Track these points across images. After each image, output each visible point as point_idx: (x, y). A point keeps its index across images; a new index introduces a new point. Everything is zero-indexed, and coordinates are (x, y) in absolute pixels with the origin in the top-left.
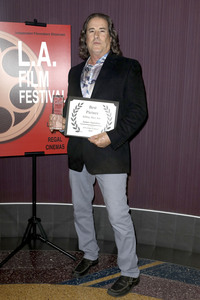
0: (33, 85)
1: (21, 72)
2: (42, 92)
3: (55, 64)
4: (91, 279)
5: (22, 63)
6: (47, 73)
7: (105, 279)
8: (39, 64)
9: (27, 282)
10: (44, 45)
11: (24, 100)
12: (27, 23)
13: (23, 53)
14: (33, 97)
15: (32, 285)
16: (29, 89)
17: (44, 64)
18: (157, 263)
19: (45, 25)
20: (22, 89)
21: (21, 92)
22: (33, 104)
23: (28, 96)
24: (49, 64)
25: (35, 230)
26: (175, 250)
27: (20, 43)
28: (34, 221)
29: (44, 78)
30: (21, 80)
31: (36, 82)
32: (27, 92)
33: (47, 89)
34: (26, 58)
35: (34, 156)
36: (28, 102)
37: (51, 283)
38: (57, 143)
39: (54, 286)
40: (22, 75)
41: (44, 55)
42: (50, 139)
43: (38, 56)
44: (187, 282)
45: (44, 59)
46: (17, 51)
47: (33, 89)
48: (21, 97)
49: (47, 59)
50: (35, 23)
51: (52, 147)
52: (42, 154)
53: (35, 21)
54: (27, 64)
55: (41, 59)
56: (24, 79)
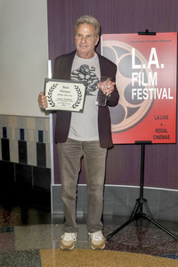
0: (144, 84)
1: (134, 74)
2: (151, 90)
3: (162, 66)
5: (134, 66)
6: (156, 74)
8: (149, 67)
10: (153, 51)
11: (136, 97)
12: (140, 34)
13: (136, 57)
14: (143, 95)
16: (140, 87)
17: (153, 66)
19: (154, 34)
20: (134, 87)
21: (133, 90)
22: (143, 100)
23: (139, 94)
24: (158, 67)
25: (141, 209)
27: (133, 50)
28: (141, 201)
29: (153, 78)
30: (134, 80)
31: (146, 81)
32: (139, 90)
33: (155, 87)
34: (138, 62)
35: (143, 145)
36: (139, 98)
38: (164, 134)
40: (135, 76)
41: (153, 59)
42: (157, 131)
43: (148, 60)
45: (153, 62)
46: (131, 56)
47: (144, 87)
48: (133, 94)
49: (156, 62)
50: (147, 33)
51: (158, 137)
52: (150, 143)
53: (147, 31)
54: (139, 67)
55: (151, 62)
56: (136, 79)
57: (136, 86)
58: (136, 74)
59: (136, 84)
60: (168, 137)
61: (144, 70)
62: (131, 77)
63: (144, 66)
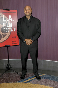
0: (7, 27)
1: (4, 23)
2: (10, 28)
3: (13, 21)
4: (25, 81)
6: (11, 23)
7: (29, 80)
8: (9, 21)
9: (7, 83)
10: (10, 16)
11: (5, 31)
12: (4, 10)
14: (7, 30)
15: (8, 83)
16: (6, 28)
17: (10, 21)
18: (43, 75)
19: (9, 10)
20: (4, 28)
21: (4, 29)
22: (8, 32)
23: (6, 30)
24: (12, 21)
26: (48, 71)
27: (3, 15)
29: (10, 25)
30: (4, 25)
31: (8, 26)
32: (6, 29)
33: (11, 28)
34: (5, 19)
35: (8, 47)
36: (6, 31)
37: (14, 82)
38: (15, 42)
39: (14, 83)
40: (4, 24)
41: (10, 18)
42: (13, 42)
44: (51, 80)
45: (10, 19)
46: (3, 17)
47: (7, 28)
48: (4, 30)
49: (11, 19)
50: (6, 10)
51: (13, 44)
52: (10, 46)
55: (9, 19)
56: (5, 25)
57: (5, 27)
60: (16, 43)
62: (3, 24)
63: (7, 21)
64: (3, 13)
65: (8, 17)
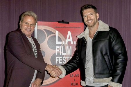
0: (63, 54)
1: (57, 47)
3: (75, 43)
5: (57, 42)
6: (71, 47)
8: (67, 43)
10: (69, 33)
11: (58, 62)
12: (59, 22)
14: (63, 61)
17: (69, 43)
19: (68, 23)
20: (57, 56)
21: (57, 58)
22: (63, 64)
24: (72, 43)
27: (57, 32)
29: (69, 50)
33: (71, 56)
34: (60, 40)
36: (60, 63)
41: (69, 38)
42: (72, 84)
43: (66, 39)
48: (57, 60)
49: (71, 40)
50: (63, 22)
54: (60, 43)
55: (68, 40)
56: (58, 51)
58: (59, 47)
59: (58, 53)
61: (63, 45)
63: (64, 43)
64: (56, 28)
65: (65, 36)
